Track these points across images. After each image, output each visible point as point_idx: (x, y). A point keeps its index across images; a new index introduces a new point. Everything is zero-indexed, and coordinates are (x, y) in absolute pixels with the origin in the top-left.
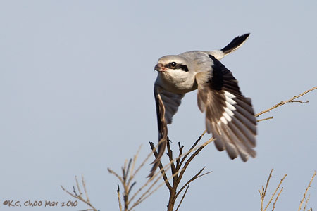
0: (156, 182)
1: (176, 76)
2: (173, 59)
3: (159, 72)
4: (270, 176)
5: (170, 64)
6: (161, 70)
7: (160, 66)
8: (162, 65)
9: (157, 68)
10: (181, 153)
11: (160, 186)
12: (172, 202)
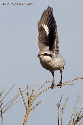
0: (12, 102)
1: (47, 59)
2: (46, 52)
3: (40, 57)
4: (62, 98)
5: (45, 54)
6: (41, 56)
7: (40, 55)
8: (41, 54)
9: (39, 55)
10: (32, 93)
11: (14, 104)
12: (27, 114)
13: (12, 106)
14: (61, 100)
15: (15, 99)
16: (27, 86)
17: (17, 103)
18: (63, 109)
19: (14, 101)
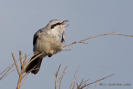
11: (11, 72)
12: (20, 81)
13: (8, 74)
14: (59, 69)
15: (12, 67)
16: (20, 51)
17: (13, 70)
18: (61, 79)
19: (10, 68)
